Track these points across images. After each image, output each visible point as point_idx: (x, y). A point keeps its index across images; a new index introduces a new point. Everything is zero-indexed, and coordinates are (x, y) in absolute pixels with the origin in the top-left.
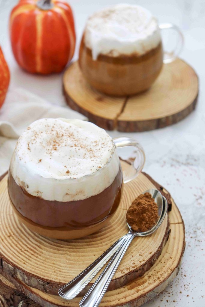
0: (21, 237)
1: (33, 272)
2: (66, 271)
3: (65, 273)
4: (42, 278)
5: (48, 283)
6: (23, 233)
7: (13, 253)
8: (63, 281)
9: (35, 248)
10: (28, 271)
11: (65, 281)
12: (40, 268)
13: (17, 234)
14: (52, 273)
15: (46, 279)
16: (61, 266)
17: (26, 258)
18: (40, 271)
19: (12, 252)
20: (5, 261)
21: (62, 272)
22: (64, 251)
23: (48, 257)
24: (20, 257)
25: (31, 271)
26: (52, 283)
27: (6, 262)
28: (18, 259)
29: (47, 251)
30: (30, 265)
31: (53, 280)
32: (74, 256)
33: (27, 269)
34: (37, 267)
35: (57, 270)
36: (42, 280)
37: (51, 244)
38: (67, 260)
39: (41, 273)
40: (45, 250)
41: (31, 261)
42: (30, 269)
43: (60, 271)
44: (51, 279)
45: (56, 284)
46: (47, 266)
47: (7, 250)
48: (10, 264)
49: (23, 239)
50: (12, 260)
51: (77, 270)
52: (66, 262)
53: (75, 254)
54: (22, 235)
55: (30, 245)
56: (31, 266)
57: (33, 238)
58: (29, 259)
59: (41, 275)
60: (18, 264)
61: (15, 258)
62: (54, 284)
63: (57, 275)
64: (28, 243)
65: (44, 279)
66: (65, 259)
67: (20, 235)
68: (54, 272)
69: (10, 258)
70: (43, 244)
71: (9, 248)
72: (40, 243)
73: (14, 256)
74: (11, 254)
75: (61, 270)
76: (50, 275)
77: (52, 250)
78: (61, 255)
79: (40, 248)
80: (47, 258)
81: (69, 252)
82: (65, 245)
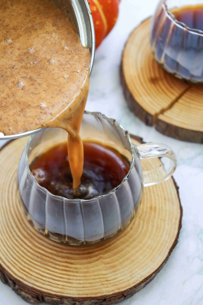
0: (46, 260)
1: (82, 295)
2: (113, 277)
3: (113, 280)
4: (96, 297)
5: (105, 300)
6: (44, 255)
7: (50, 284)
8: (117, 290)
9: (67, 267)
10: (77, 296)
11: (119, 289)
12: (87, 287)
13: (39, 260)
14: (100, 286)
15: (100, 296)
16: (104, 275)
17: (66, 282)
18: (88, 290)
19: (48, 283)
20: (47, 296)
21: (110, 281)
22: (96, 256)
23: (86, 270)
24: (59, 285)
25: (79, 294)
26: (108, 297)
27: (49, 296)
28: (58, 288)
29: (81, 264)
30: (74, 288)
31: (107, 294)
32: (110, 257)
33: (74, 295)
34: (83, 287)
35: (103, 281)
36: (97, 299)
37: (79, 254)
38: (106, 265)
39: (91, 291)
40: (77, 264)
41: (72, 283)
42: (77, 292)
43: (107, 281)
44: (104, 294)
45: (113, 297)
46: (91, 281)
47: (41, 283)
48: (55, 297)
49: (49, 262)
50: (53, 291)
51: (121, 271)
52: (107, 267)
53: (109, 254)
54: (44, 257)
55: (59, 265)
56: (76, 289)
57: (58, 256)
58: (69, 283)
59: (92, 294)
60: (62, 293)
61: (55, 287)
62: (111, 297)
63: (107, 287)
64: (56, 264)
65: (98, 297)
66: (103, 265)
67: (42, 259)
68: (102, 284)
69: (50, 290)
70: (71, 258)
71: (42, 279)
72: (68, 258)
73: (52, 286)
74: (48, 285)
75: (108, 279)
76: (100, 290)
77: (84, 261)
78: (97, 262)
79: (72, 264)
80: (86, 272)
81: (102, 254)
82: (94, 249)
